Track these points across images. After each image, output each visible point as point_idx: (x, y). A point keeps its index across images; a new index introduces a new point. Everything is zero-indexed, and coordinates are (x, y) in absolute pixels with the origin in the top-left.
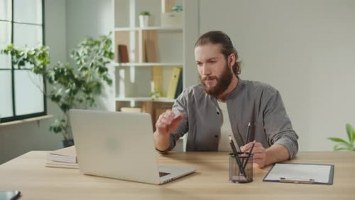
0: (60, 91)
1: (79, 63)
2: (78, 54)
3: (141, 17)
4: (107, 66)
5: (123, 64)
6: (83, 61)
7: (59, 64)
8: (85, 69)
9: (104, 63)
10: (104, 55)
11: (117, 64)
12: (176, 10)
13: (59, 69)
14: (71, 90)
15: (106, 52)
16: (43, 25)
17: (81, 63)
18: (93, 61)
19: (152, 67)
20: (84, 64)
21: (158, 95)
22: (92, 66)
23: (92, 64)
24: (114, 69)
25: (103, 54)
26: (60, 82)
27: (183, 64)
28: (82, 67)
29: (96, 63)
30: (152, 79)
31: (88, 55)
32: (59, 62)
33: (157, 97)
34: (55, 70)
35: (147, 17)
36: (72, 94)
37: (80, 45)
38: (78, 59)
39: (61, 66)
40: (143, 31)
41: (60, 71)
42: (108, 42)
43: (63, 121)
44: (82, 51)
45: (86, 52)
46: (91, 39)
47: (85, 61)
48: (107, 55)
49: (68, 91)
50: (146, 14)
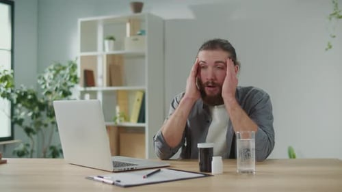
0: (23, 114)
1: (43, 87)
2: (44, 79)
3: (107, 42)
4: (71, 90)
5: (88, 89)
6: (47, 85)
7: (22, 88)
8: (49, 93)
9: (69, 87)
10: (70, 80)
11: (82, 89)
12: (140, 34)
13: (21, 93)
14: (34, 114)
15: (71, 77)
16: (12, 51)
17: (46, 87)
18: (58, 85)
19: (117, 91)
20: (49, 88)
21: (123, 119)
22: (56, 90)
23: (57, 88)
24: (79, 94)
25: (68, 78)
26: (23, 105)
27: (146, 88)
28: (46, 91)
29: (60, 87)
30: (117, 104)
31: (54, 79)
32: (22, 85)
33: (120, 121)
34: (17, 93)
35: (112, 41)
36: (35, 117)
37: (47, 70)
38: (43, 84)
39: (25, 89)
40: (108, 56)
41: (23, 94)
42: (74, 67)
43: (28, 145)
44: (48, 76)
45: (52, 77)
46: (59, 65)
47: (50, 84)
48: (72, 79)
49: (30, 114)
50: (111, 38)
